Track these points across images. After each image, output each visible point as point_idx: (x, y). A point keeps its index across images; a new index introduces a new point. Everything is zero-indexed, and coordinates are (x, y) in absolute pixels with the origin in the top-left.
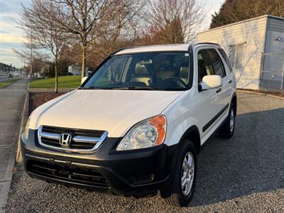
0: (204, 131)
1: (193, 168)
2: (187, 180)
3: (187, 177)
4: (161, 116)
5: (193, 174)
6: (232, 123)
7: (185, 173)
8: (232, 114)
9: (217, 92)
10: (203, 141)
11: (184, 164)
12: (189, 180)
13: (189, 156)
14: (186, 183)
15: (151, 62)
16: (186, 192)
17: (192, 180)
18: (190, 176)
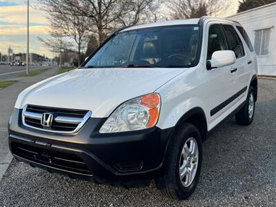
0: (212, 115)
1: (197, 157)
2: (188, 170)
3: (188, 166)
4: (154, 95)
5: (197, 163)
6: (251, 109)
7: (185, 162)
8: (252, 98)
9: (232, 72)
10: (210, 127)
11: (183, 151)
12: (190, 169)
13: (192, 142)
14: (187, 172)
15: (156, 38)
16: (186, 182)
17: (195, 170)
18: (192, 165)
